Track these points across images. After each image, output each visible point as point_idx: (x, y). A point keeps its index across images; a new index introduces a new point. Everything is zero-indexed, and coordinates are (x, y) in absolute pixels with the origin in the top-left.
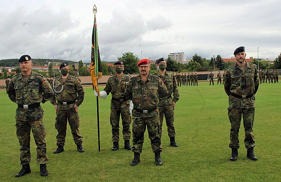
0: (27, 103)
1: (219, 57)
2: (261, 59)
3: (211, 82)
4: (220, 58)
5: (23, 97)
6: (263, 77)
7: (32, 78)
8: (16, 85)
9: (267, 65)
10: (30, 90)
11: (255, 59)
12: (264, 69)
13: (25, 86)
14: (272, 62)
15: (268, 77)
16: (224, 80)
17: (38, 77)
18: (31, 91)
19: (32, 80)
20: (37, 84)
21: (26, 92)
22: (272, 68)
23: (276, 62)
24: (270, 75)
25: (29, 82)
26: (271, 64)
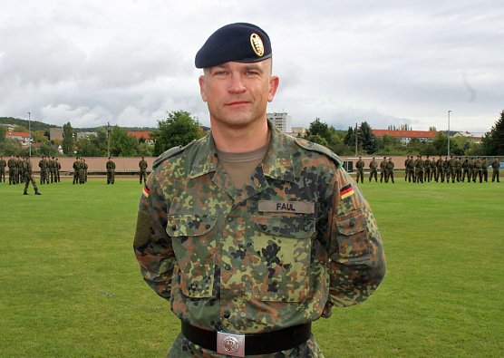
0: (240, 325)
1: (364, 126)
2: (454, 133)
3: (358, 177)
4: (368, 129)
5: (217, 289)
6: (457, 171)
7: (276, 168)
8: (180, 211)
9: (467, 146)
10: (261, 242)
11: (440, 133)
12: (459, 154)
13: (231, 218)
14: (477, 139)
15: (466, 171)
16: (382, 174)
17: (309, 162)
18: (271, 253)
19: (278, 183)
20: (305, 207)
21: (235, 255)
22: (477, 153)
23: (486, 140)
24: (471, 167)
25: (257, 197)
26: (475, 146)
